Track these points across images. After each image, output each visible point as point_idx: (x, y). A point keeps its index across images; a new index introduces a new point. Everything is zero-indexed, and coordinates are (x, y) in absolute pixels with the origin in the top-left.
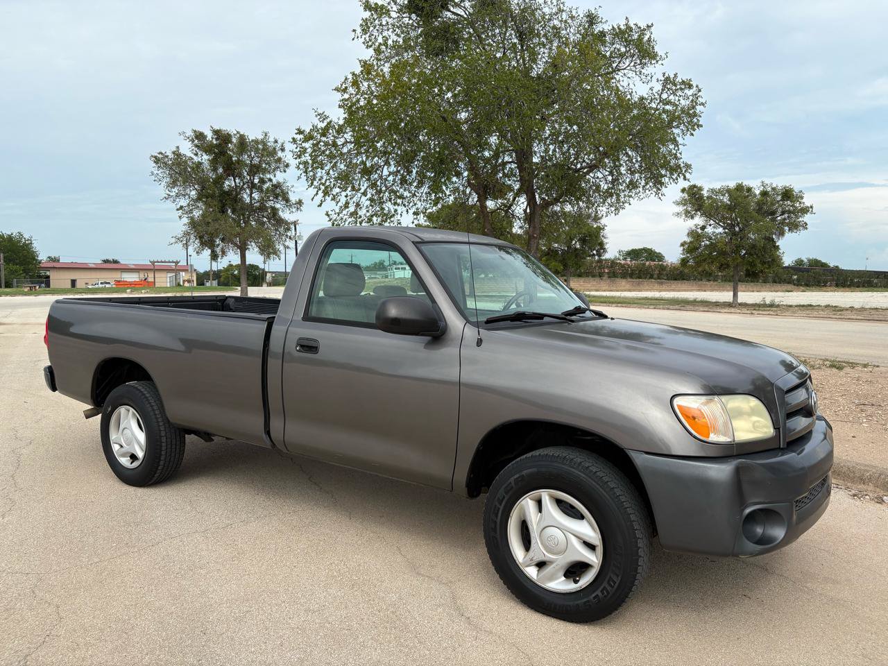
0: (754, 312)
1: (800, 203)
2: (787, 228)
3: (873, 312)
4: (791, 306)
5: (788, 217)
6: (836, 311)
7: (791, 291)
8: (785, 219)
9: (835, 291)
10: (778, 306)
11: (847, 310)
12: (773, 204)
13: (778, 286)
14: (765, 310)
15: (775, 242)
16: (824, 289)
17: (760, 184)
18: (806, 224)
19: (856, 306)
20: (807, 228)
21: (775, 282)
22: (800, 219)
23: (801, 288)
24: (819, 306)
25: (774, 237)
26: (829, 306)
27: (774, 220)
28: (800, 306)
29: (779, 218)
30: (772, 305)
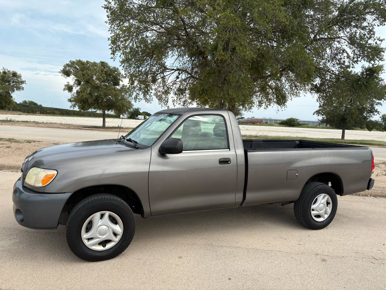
0: (2, 123)
1: (20, 79)
2: (15, 89)
3: (50, 124)
4: (19, 121)
5: (16, 84)
6: (36, 124)
7: (21, 115)
8: (14, 85)
9: (40, 115)
10: (13, 121)
11: (41, 123)
12: (8, 78)
13: (15, 112)
14: (7, 123)
15: (10, 94)
16: (35, 114)
17: (2, 68)
18: (23, 88)
19: (45, 122)
20: (24, 90)
21: (13, 110)
22: (21, 86)
23: (26, 113)
24: (30, 121)
25: (10, 92)
26: (34, 122)
27: (10, 84)
28: (23, 121)
29: (12, 84)
30: (10, 121)
